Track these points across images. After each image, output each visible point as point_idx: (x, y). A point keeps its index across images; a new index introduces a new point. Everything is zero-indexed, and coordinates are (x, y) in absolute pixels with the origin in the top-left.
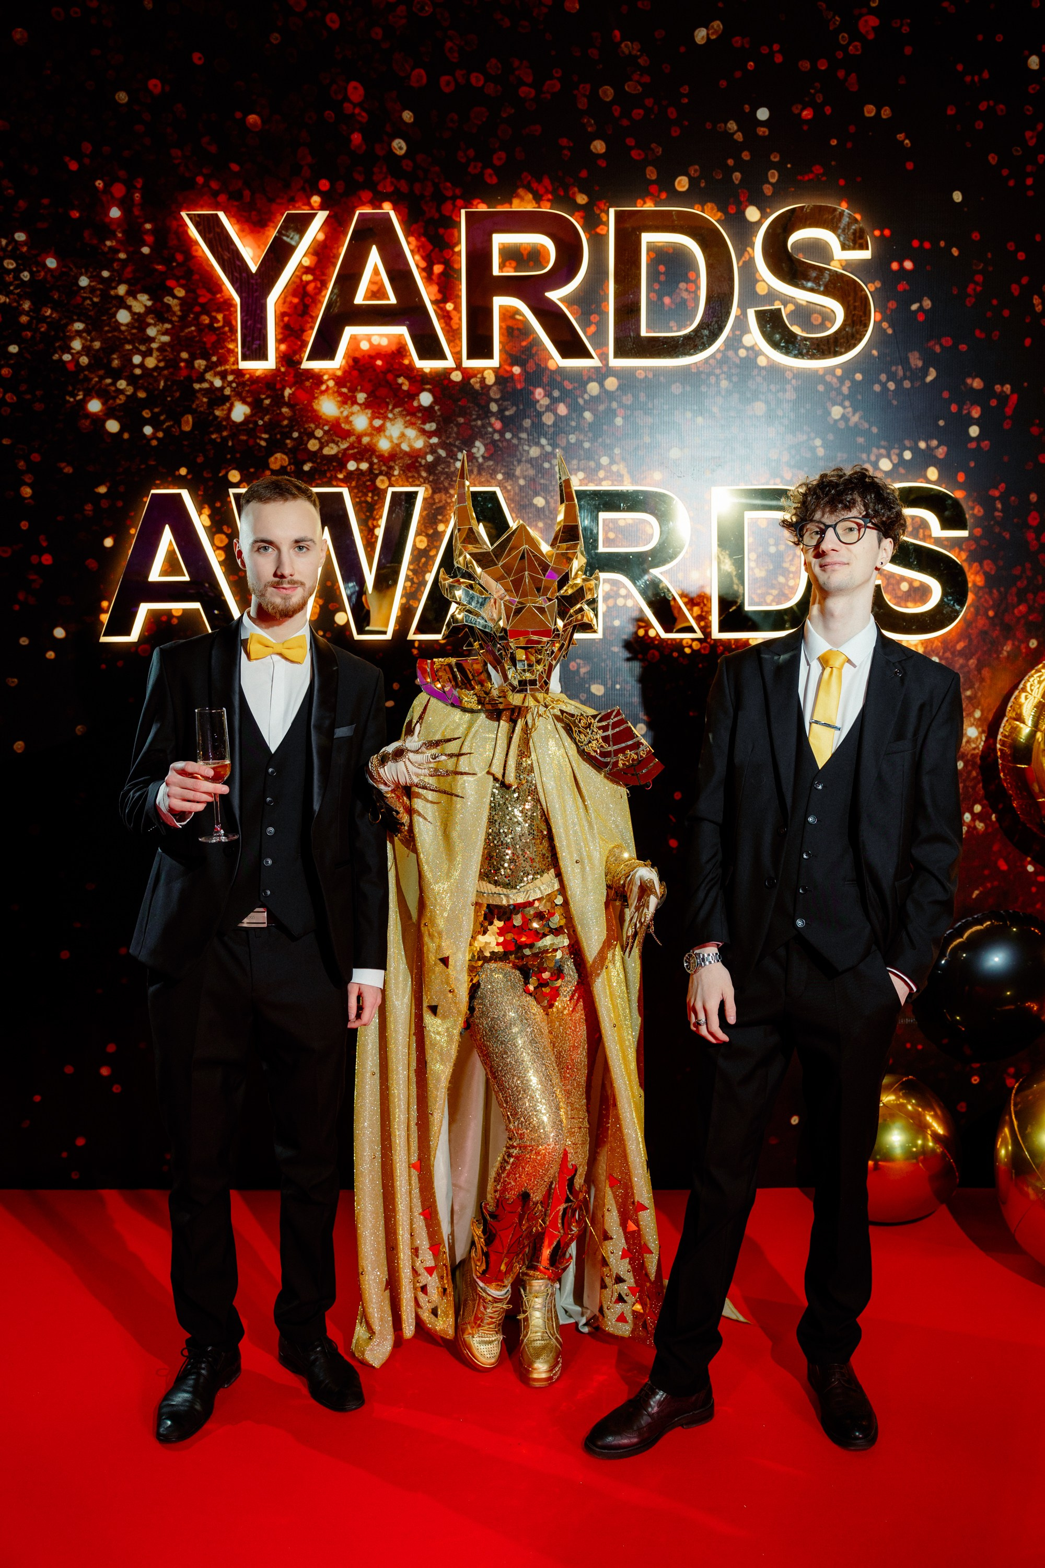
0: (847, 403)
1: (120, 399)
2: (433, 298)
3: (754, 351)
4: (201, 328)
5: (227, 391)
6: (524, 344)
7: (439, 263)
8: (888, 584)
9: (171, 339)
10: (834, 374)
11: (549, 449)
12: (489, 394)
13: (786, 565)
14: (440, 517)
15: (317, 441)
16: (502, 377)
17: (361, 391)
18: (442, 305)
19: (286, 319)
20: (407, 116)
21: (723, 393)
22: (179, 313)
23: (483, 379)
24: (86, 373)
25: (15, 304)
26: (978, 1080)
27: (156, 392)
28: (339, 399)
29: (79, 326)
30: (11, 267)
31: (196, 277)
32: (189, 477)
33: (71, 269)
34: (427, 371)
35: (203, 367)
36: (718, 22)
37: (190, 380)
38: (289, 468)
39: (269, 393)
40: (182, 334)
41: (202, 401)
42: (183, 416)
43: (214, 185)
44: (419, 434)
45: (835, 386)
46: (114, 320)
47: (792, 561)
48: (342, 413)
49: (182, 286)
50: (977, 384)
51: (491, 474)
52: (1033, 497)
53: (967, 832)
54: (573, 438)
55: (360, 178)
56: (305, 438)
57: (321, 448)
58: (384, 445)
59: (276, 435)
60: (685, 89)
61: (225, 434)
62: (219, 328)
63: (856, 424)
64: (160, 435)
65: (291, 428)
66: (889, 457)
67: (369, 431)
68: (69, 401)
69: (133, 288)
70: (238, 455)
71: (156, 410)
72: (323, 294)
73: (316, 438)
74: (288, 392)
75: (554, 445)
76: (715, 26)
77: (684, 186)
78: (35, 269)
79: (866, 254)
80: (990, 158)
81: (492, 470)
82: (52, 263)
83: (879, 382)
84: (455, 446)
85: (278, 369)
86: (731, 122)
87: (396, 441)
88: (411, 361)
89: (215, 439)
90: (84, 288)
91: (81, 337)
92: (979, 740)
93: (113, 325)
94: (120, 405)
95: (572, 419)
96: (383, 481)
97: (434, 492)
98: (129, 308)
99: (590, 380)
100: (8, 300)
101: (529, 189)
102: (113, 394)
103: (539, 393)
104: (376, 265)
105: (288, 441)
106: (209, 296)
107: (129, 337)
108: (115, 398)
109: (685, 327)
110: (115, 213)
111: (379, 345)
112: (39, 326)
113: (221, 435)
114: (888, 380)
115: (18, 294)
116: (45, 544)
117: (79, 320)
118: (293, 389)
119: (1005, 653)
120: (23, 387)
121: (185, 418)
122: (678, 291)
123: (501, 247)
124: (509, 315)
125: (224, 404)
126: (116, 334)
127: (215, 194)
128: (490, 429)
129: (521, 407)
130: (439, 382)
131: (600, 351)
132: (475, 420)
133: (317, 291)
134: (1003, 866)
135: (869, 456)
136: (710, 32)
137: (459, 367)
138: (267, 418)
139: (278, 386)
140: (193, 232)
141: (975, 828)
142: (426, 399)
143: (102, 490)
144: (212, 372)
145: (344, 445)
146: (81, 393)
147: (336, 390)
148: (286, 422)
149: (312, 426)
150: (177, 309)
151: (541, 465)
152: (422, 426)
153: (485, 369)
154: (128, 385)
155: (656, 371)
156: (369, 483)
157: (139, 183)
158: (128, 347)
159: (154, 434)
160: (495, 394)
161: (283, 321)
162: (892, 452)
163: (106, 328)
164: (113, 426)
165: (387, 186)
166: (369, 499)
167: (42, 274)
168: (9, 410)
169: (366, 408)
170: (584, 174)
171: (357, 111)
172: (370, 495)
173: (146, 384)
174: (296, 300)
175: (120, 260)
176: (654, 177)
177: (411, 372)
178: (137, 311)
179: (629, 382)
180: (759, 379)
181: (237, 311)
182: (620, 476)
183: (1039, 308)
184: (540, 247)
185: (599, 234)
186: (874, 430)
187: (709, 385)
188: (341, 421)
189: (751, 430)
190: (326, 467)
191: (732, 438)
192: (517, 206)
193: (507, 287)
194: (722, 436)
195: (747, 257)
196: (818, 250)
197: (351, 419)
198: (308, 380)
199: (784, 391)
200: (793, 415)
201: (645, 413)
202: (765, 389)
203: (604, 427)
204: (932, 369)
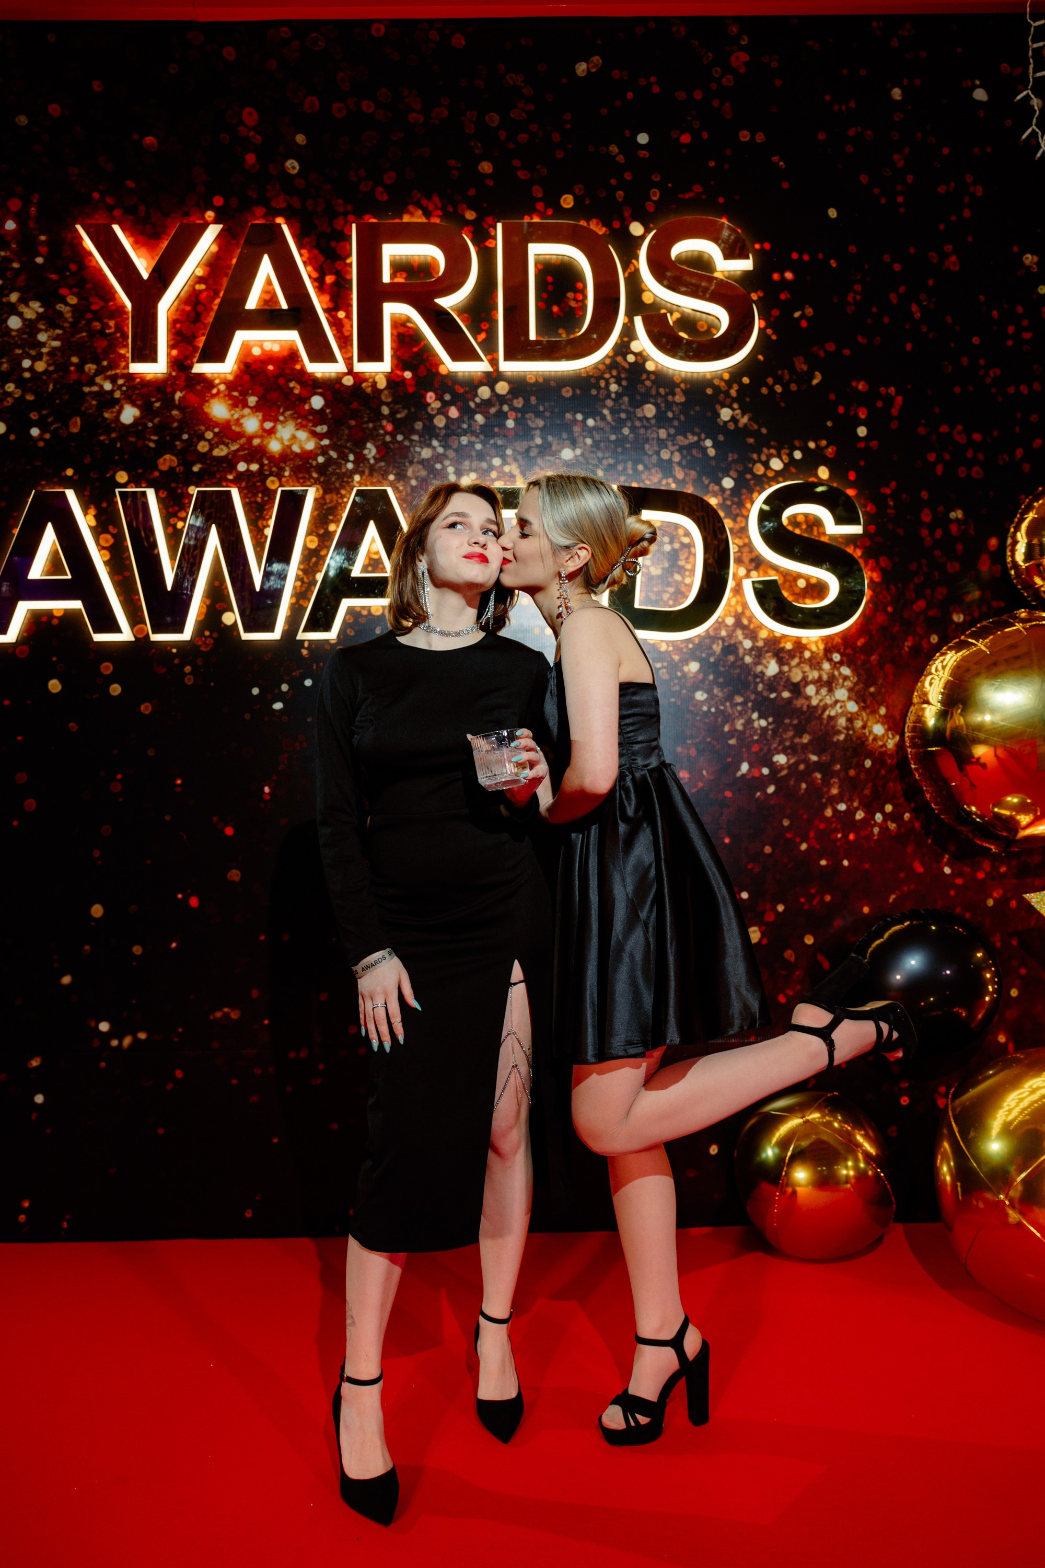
0: (735, 406)
1: (8, 402)
2: (325, 306)
3: (642, 358)
4: (92, 334)
5: (117, 395)
6: (415, 349)
7: (331, 274)
8: (785, 581)
9: (63, 344)
10: (722, 379)
11: (440, 450)
12: (380, 397)
13: (681, 563)
14: (331, 517)
15: (206, 443)
16: (394, 382)
17: (252, 395)
18: (333, 313)
19: (178, 326)
20: (300, 139)
21: (613, 396)
22: (71, 320)
23: (374, 384)
26: (908, 1101)
27: (45, 395)
28: (230, 402)
31: (89, 286)
32: (75, 478)
34: (319, 375)
35: (93, 371)
36: (597, 57)
37: (80, 384)
38: (178, 469)
39: (159, 396)
40: (73, 339)
41: (91, 404)
42: (71, 418)
43: (110, 200)
44: (310, 436)
45: (722, 388)
46: (4, 326)
47: (687, 558)
48: (232, 415)
49: (74, 294)
50: (862, 386)
51: (383, 475)
52: (924, 495)
53: (879, 833)
54: (464, 440)
55: (254, 195)
57: (211, 450)
58: (275, 446)
59: (165, 436)
60: (568, 116)
61: (113, 435)
62: (110, 334)
63: (745, 425)
64: (47, 436)
65: (181, 430)
66: (779, 457)
67: (260, 433)
69: (25, 296)
70: (126, 457)
71: (44, 412)
72: (214, 303)
73: (206, 440)
74: (178, 395)
75: (446, 446)
76: (595, 61)
77: (569, 204)
79: (746, 265)
80: (861, 178)
81: (384, 471)
83: (767, 386)
84: (346, 447)
85: (170, 374)
86: (613, 145)
87: (286, 443)
88: (303, 367)
89: (103, 440)
92: (886, 738)
93: (3, 330)
94: (7, 407)
95: (464, 422)
96: (273, 481)
97: (325, 492)
98: (20, 315)
99: (481, 384)
101: (419, 206)
102: (2, 397)
103: (430, 396)
104: (267, 273)
106: (101, 303)
107: (19, 342)
108: (3, 401)
109: (575, 333)
110: (10, 225)
111: (271, 351)
113: (109, 436)
114: (775, 383)
118: (184, 393)
119: (907, 649)
121: (73, 420)
122: (566, 300)
123: (392, 258)
124: (400, 322)
125: (114, 407)
126: (6, 339)
127: (110, 209)
128: (382, 432)
129: (413, 410)
130: (330, 387)
131: (489, 357)
132: (367, 422)
133: (209, 299)
134: (919, 869)
135: (759, 457)
136: (590, 66)
137: (350, 372)
138: (156, 420)
139: (169, 390)
140: (88, 244)
141: (887, 828)
142: (317, 402)
144: (102, 376)
145: (234, 447)
147: (227, 393)
148: (175, 425)
149: (203, 428)
150: (68, 315)
151: (433, 466)
152: (314, 429)
153: (377, 373)
154: (16, 388)
155: (548, 377)
156: (259, 484)
157: (35, 198)
158: (19, 351)
159: (41, 435)
160: (386, 398)
161: (174, 327)
162: (782, 452)
165: (280, 202)
166: (259, 500)
169: (256, 412)
170: (472, 192)
171: (251, 134)
172: (260, 495)
173: (34, 387)
174: (188, 308)
175: (13, 269)
176: (540, 196)
177: (302, 376)
178: (29, 317)
179: (519, 386)
180: (648, 383)
181: (128, 318)
182: (512, 476)
183: (918, 315)
184: (429, 259)
185: (488, 247)
186: (764, 431)
187: (599, 388)
188: (232, 423)
189: (642, 431)
190: (215, 469)
191: (622, 441)
192: (406, 219)
193: (396, 293)
194: (613, 437)
195: (632, 268)
196: (701, 263)
197: (242, 421)
198: (199, 384)
199: (674, 394)
200: (682, 418)
201: (536, 416)
202: (654, 392)
203: (496, 430)
204: (817, 373)
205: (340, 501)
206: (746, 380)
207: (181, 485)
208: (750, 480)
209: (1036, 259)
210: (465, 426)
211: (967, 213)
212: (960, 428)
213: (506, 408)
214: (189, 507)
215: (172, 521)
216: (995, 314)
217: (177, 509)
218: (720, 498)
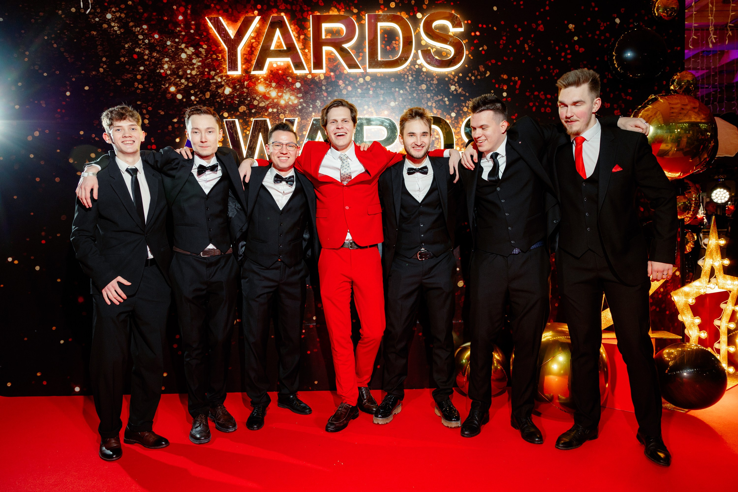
0: (457, 85)
1: (182, 87)
2: (300, 48)
3: (421, 66)
4: (213, 60)
5: (223, 83)
6: (335, 64)
7: (302, 35)
9: (202, 64)
10: (452, 74)
12: (322, 83)
13: (435, 145)
14: (304, 129)
15: (257, 101)
16: (327, 77)
17: (274, 82)
18: (304, 50)
19: (245, 56)
21: (410, 81)
22: (205, 54)
23: (320, 77)
24: (169, 77)
25: (143, 52)
27: (196, 84)
28: (265, 85)
29: (167, 59)
30: (141, 38)
31: (211, 41)
33: (164, 39)
34: (298, 74)
35: (214, 74)
37: (209, 79)
38: (246, 111)
39: (239, 83)
40: (206, 62)
41: (213, 87)
42: (206, 92)
43: (218, 7)
44: (296, 98)
45: (452, 78)
46: (180, 57)
47: (438, 144)
48: (266, 90)
49: (206, 44)
50: (505, 77)
54: (354, 99)
55: (273, 4)
56: (253, 100)
57: (259, 104)
58: (282, 102)
59: (241, 99)
61: (222, 99)
62: (220, 60)
63: (460, 92)
64: (197, 99)
65: (247, 96)
67: (277, 97)
68: (163, 88)
69: (187, 45)
70: (227, 107)
71: (196, 90)
72: (259, 46)
74: (246, 83)
77: (393, 6)
78: (150, 39)
79: (462, 30)
82: (156, 36)
83: (469, 77)
84: (309, 102)
85: (243, 75)
87: (287, 101)
88: (292, 71)
89: (218, 101)
90: (169, 45)
91: (167, 63)
93: (180, 59)
94: (182, 89)
95: (353, 92)
96: (282, 116)
97: (302, 120)
98: (186, 53)
99: (360, 77)
100: (140, 50)
101: (336, 8)
102: (180, 85)
103: (341, 82)
104: (279, 36)
105: (246, 101)
106: (216, 48)
107: (186, 63)
108: (180, 86)
109: (395, 57)
110: (181, 18)
111: (280, 65)
112: (152, 60)
113: (221, 99)
114: (472, 76)
115: (144, 48)
116: (153, 141)
117: (167, 57)
118: (248, 82)
120: (145, 82)
121: (207, 93)
122: (392, 44)
123: (326, 28)
124: (329, 54)
125: (222, 88)
126: (181, 62)
127: (218, 10)
128: (322, 96)
129: (334, 88)
130: (303, 79)
131: (363, 67)
132: (317, 93)
133: (256, 46)
135: (465, 104)
137: (310, 73)
138: (238, 93)
139: (242, 81)
140: (210, 24)
142: (298, 85)
143: (175, 120)
144: (217, 76)
145: (267, 103)
146: (167, 84)
147: (264, 82)
148: (245, 94)
150: (204, 53)
152: (297, 95)
153: (320, 73)
154: (185, 81)
155: (385, 75)
156: (277, 117)
157: (190, 7)
159: (195, 99)
161: (244, 57)
163: (177, 60)
164: (179, 96)
165: (282, 7)
167: (153, 40)
168: (140, 91)
169: (275, 89)
170: (356, 2)
172: (277, 121)
173: (192, 81)
174: (248, 49)
175: (182, 35)
176: (382, 3)
177: (292, 75)
178: (189, 54)
179: (374, 78)
180: (423, 76)
181: (226, 53)
182: (372, 113)
183: (527, 49)
184: (340, 28)
185: (362, 24)
186: (467, 94)
187: (404, 78)
188: (266, 93)
189: (421, 95)
190: (260, 111)
191: (414, 98)
192: (331, 13)
193: (328, 43)
194: (410, 97)
195: (417, 31)
196: (444, 28)
197: (270, 93)
198: (253, 78)
199: (433, 81)
200: (436, 89)
201: (381, 89)
202: (425, 80)
203: (366, 95)
204: (488, 72)
205: (307, 123)
206: (461, 75)
207: (248, 118)
208: (462, 113)
209: (574, 26)
210: (354, 94)
211: (547, 8)
212: (542, 93)
213: (369, 86)
214: (251, 126)
215: (245, 131)
216: (557, 48)
217: (246, 126)
218: (450, 120)
